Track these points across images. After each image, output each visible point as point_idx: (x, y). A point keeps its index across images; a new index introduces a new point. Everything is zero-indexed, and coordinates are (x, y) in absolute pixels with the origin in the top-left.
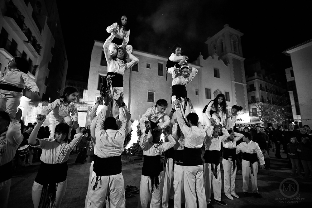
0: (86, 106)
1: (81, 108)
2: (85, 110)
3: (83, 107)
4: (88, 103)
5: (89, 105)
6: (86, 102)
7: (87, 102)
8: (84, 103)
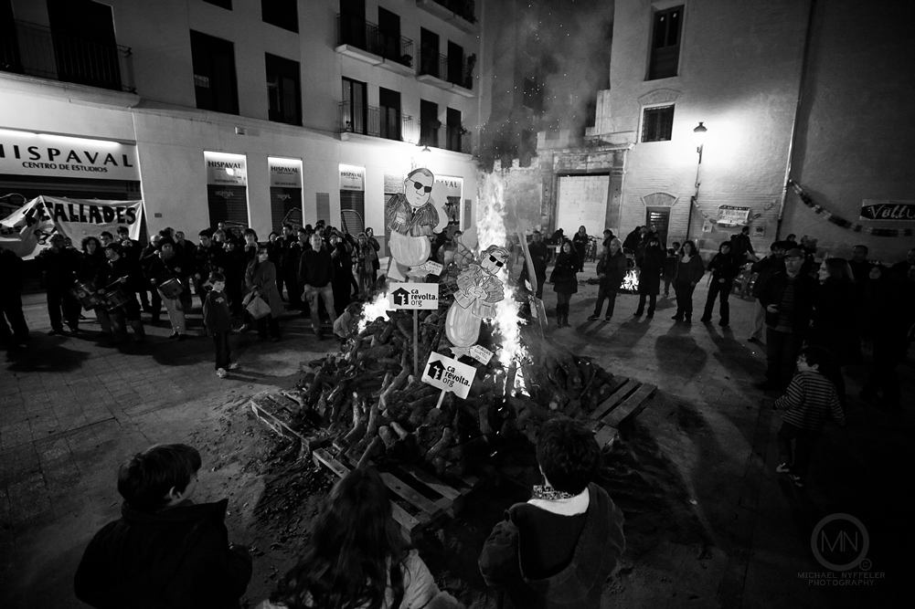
0: (606, 153)
1: (591, 162)
2: (605, 165)
3: (597, 159)
4: (613, 140)
5: (616, 149)
6: (605, 139)
7: (609, 135)
8: (601, 143)
